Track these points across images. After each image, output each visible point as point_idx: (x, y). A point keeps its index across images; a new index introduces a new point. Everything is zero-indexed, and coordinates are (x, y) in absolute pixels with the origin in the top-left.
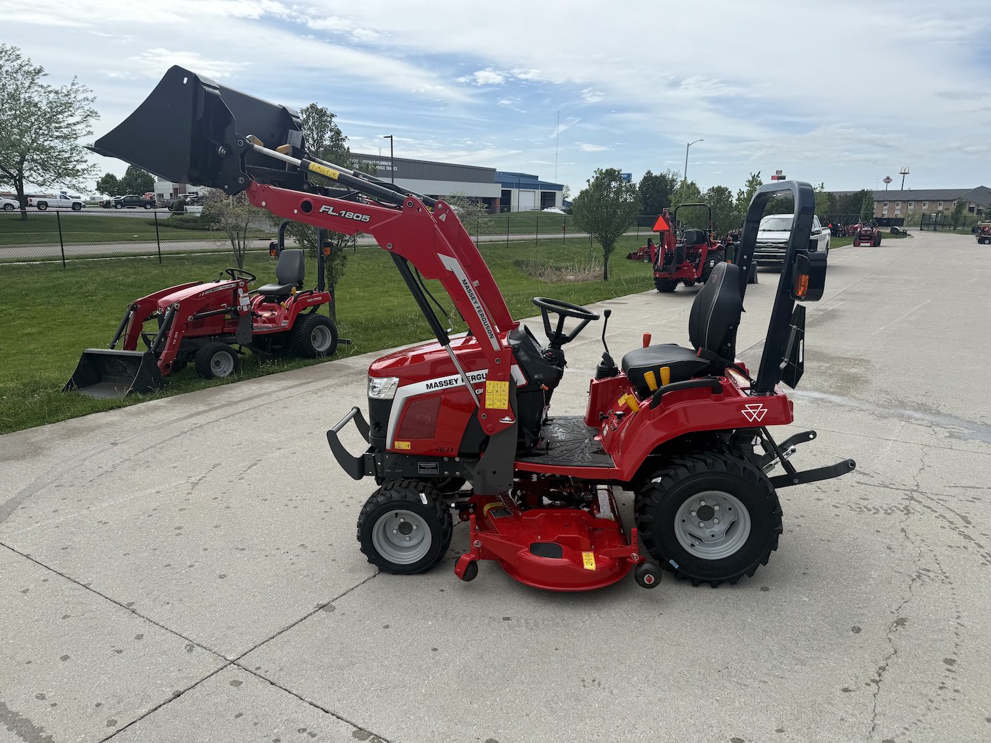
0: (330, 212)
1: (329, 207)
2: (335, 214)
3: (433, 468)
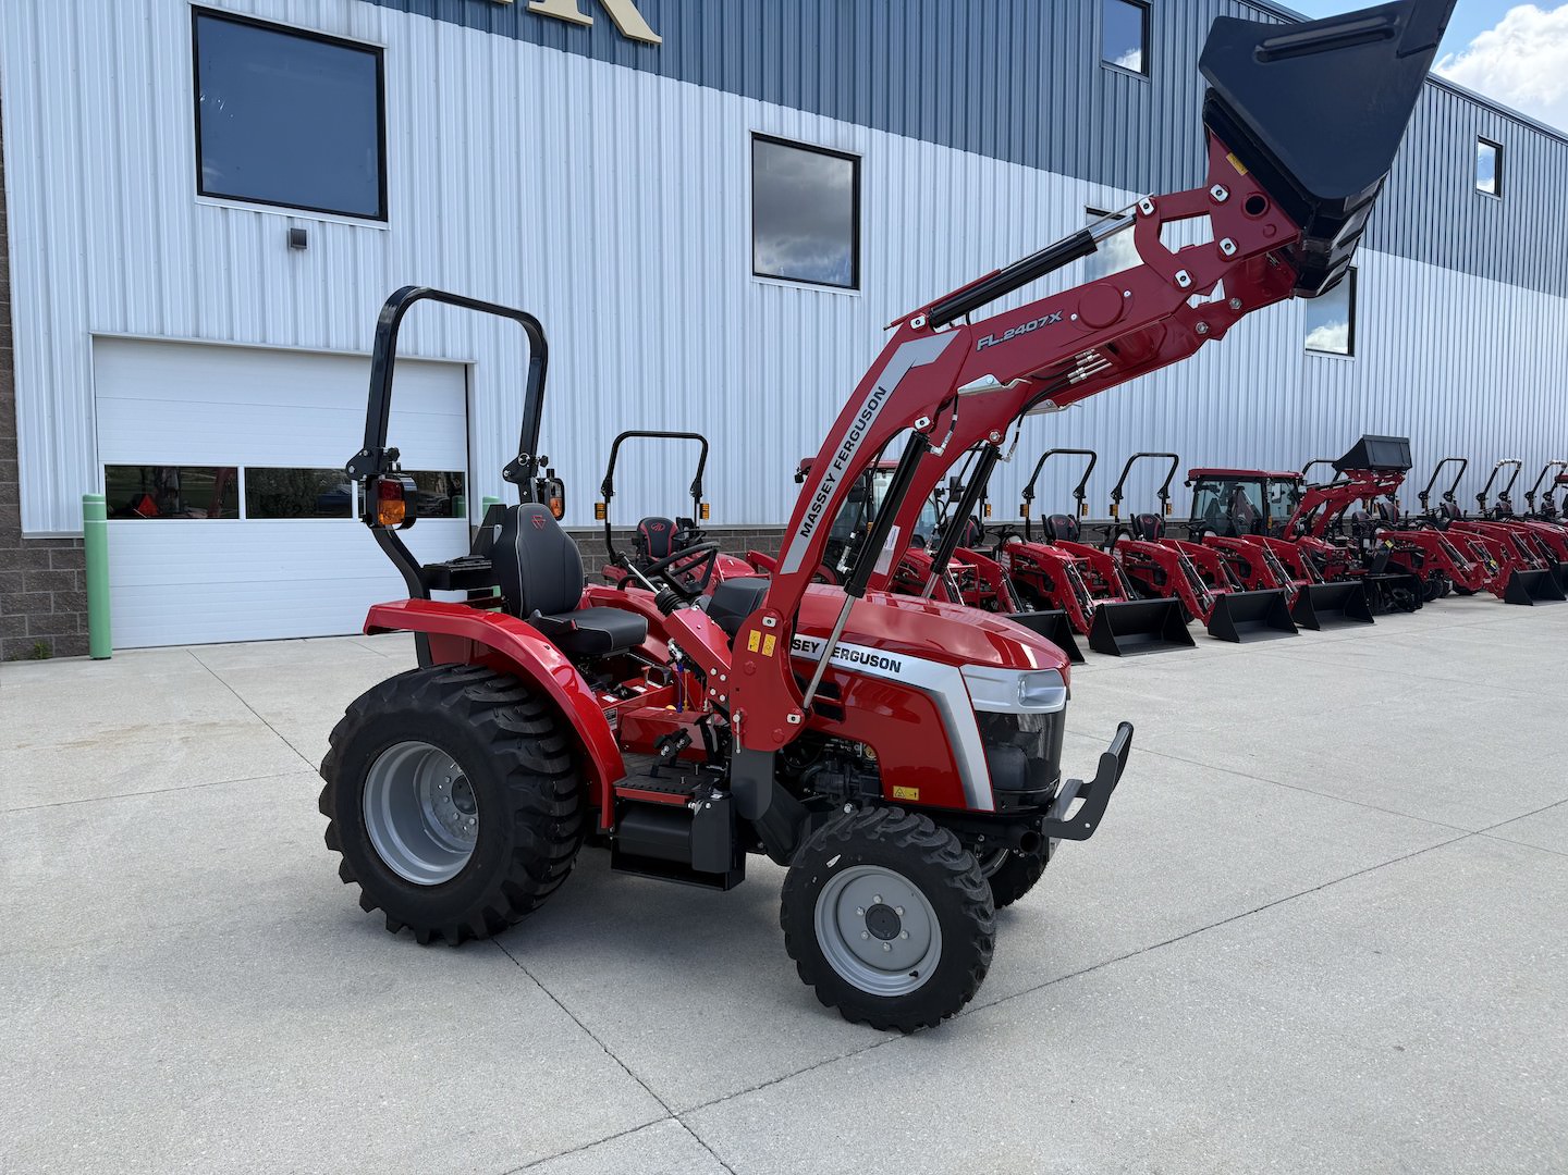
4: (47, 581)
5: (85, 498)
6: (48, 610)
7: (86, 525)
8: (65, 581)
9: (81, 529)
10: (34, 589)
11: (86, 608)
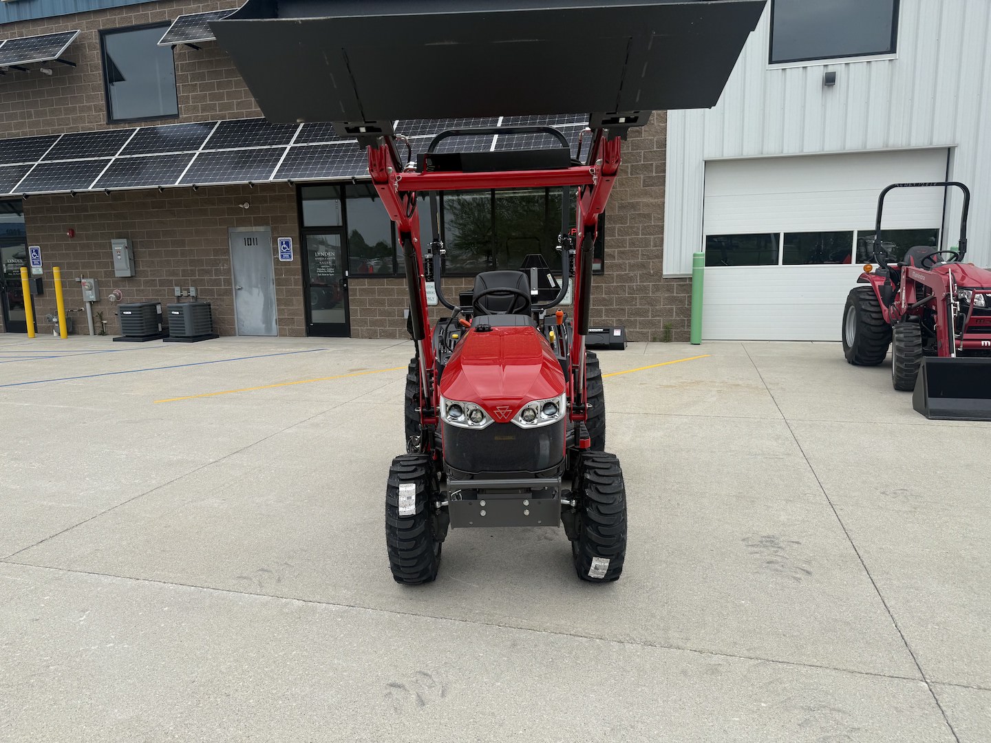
4: (672, 300)
5: (694, 255)
6: (672, 316)
7: (693, 270)
8: (681, 301)
9: (691, 273)
10: (666, 305)
11: (690, 316)
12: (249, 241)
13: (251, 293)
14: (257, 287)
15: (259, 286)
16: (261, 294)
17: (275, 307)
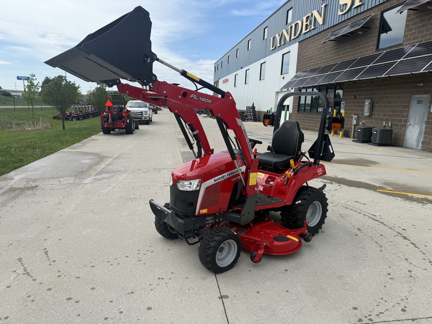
0: (195, 98)
1: (195, 95)
2: (197, 99)
3: (211, 219)
12: (419, 102)
13: (414, 127)
14: (417, 124)
15: (419, 124)
16: (419, 128)
17: (423, 135)
